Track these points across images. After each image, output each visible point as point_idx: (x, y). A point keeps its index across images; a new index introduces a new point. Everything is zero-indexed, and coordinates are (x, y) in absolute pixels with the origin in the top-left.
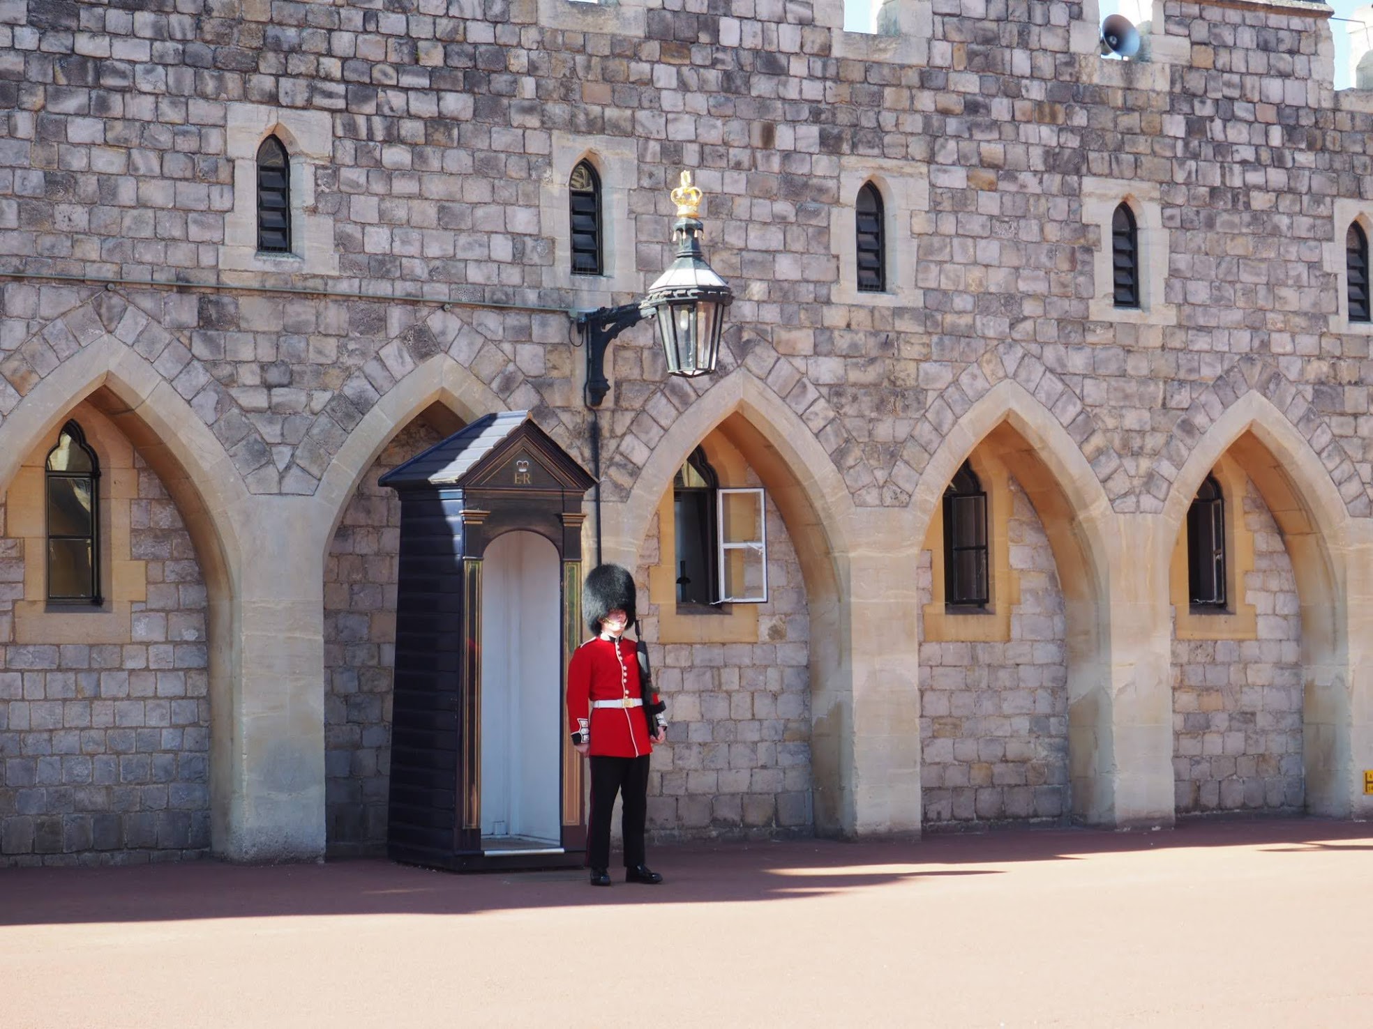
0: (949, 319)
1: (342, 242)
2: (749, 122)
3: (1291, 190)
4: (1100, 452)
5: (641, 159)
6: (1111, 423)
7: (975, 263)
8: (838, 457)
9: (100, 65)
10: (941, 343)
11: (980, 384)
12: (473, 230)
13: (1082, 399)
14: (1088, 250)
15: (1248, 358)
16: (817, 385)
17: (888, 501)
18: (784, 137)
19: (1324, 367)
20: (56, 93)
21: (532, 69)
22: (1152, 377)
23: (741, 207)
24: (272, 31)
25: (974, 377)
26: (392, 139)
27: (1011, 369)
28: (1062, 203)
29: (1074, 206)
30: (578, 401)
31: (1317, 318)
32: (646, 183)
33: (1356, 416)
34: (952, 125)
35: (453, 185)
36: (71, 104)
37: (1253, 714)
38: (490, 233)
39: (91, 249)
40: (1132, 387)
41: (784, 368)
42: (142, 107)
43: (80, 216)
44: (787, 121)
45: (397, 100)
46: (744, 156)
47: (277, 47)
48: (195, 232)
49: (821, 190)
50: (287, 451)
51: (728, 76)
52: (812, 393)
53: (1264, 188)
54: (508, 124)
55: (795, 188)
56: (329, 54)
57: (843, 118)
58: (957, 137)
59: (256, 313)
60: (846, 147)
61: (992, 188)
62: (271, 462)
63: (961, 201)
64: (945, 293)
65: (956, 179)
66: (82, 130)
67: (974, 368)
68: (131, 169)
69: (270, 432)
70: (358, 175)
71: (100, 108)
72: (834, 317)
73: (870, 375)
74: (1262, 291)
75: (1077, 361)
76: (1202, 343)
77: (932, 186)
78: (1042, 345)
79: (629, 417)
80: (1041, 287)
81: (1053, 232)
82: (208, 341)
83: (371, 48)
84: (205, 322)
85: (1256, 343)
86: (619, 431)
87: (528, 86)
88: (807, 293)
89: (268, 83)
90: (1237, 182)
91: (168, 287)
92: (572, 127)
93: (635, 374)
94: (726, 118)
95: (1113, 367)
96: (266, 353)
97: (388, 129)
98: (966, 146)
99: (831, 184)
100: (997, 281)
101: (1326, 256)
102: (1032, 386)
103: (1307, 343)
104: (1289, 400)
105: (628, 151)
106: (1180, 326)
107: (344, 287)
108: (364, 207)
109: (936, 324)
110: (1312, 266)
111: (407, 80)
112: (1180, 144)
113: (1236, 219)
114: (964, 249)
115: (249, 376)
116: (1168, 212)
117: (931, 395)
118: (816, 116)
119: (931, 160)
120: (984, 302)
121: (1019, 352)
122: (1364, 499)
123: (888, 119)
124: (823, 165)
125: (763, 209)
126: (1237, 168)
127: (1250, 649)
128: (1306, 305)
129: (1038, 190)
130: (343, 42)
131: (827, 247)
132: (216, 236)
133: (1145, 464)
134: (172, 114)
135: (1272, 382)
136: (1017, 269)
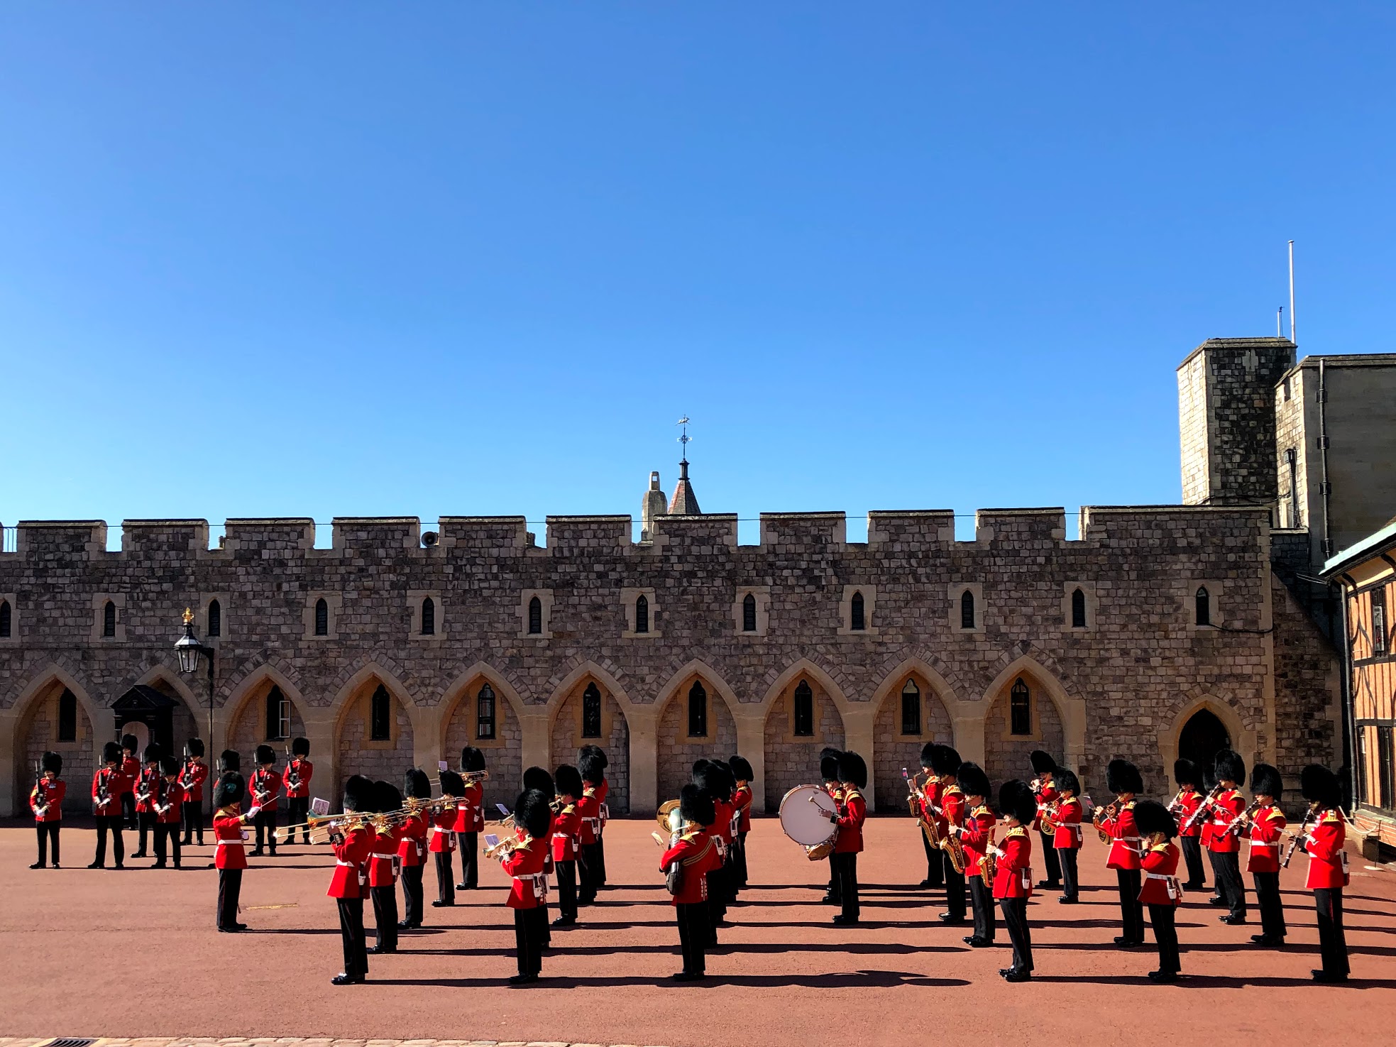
0: (349, 643)
1: (128, 632)
2: (272, 583)
3: (501, 588)
4: (411, 685)
5: (231, 598)
6: (416, 675)
7: (361, 623)
8: (302, 691)
9: (54, 585)
10: (344, 652)
11: (361, 664)
12: (172, 625)
13: (404, 667)
14: (409, 616)
15: (479, 650)
16: (294, 667)
17: (322, 704)
18: (285, 587)
19: (515, 651)
20: (41, 595)
21: (193, 573)
22: (435, 658)
23: (268, 611)
24: (107, 570)
25: (359, 662)
26: (145, 600)
27: (374, 659)
28: (398, 600)
29: (403, 601)
30: (206, 676)
31: (512, 634)
32: (233, 606)
33: (529, 668)
34: (352, 577)
35: (165, 612)
36: (45, 598)
37: (503, 775)
38: (177, 626)
39: (50, 639)
40: (425, 662)
41: (282, 663)
42: (67, 597)
43: (47, 630)
44: (286, 582)
45: (147, 587)
46: (270, 594)
47: (108, 575)
48: (81, 632)
49: (300, 603)
50: (109, 695)
51: (264, 568)
52: (293, 670)
53: (489, 588)
54: (184, 591)
55: (289, 603)
56: (125, 575)
57: (308, 578)
58: (354, 581)
59: (101, 655)
60: (309, 588)
61: (369, 597)
62: (103, 699)
63: (355, 603)
64: (348, 634)
65: (354, 595)
66: (47, 605)
67: (358, 659)
68: (63, 615)
69: (103, 690)
70: (134, 612)
71: (53, 598)
72: (301, 645)
73: (316, 663)
74: (486, 625)
75: (402, 654)
76: (458, 645)
77: (344, 598)
78: (387, 650)
79: (224, 681)
80: (388, 630)
81: (393, 610)
82: (84, 664)
83: (138, 572)
84: (84, 659)
85: (483, 644)
86: (220, 685)
87: (192, 578)
88: (292, 637)
89: (105, 586)
90: (476, 587)
91: (72, 649)
92: (207, 590)
93: (227, 667)
94: (263, 583)
95: (418, 655)
96: (103, 666)
97: (144, 597)
98: (358, 584)
99: (303, 601)
100: (369, 629)
101: (517, 611)
102: (382, 664)
103: (506, 643)
104: (497, 664)
105: (227, 596)
106: (448, 640)
107: (127, 645)
108: (135, 621)
109: (343, 644)
110: (509, 615)
111: (150, 581)
112: (451, 575)
113: (476, 600)
114: (356, 618)
115: (97, 674)
116: (444, 600)
117: (340, 669)
118: (298, 578)
119: (343, 589)
120: (364, 636)
121: (378, 652)
122: (532, 698)
123: (326, 577)
124: (300, 594)
125: (276, 611)
126: (476, 582)
127: (503, 752)
128: (507, 629)
129: (388, 596)
130: (130, 571)
131: (301, 622)
132: (88, 633)
133: (430, 689)
134: (75, 598)
135: (489, 658)
136: (378, 624)
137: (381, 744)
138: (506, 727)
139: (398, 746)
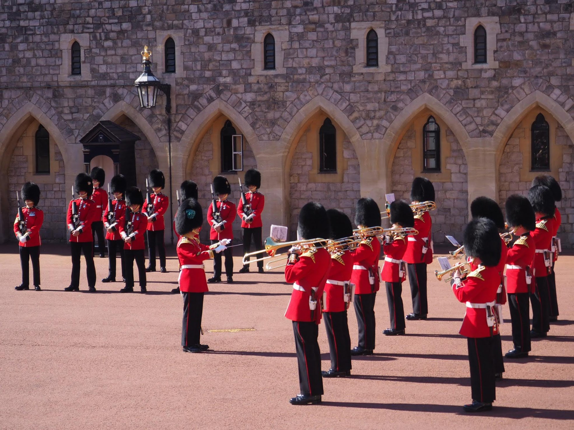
0: (296, 77)
1: (93, 70)
2: (222, 20)
3: (444, 17)
4: (356, 118)
5: (185, 35)
6: (361, 108)
7: (307, 57)
8: (253, 125)
9: (26, 28)
10: (292, 85)
11: (308, 98)
12: (132, 63)
13: (349, 100)
14: (353, 48)
15: (423, 81)
16: (245, 102)
17: (271, 138)
18: (235, 23)
19: (460, 82)
20: (15, 37)
21: (150, 12)
22: (380, 91)
23: (219, 47)
24: (72, 12)
25: (306, 96)
26: (107, 39)
27: (320, 92)
28: (342, 33)
29: (348, 33)
30: (164, 112)
31: (457, 65)
32: (187, 43)
33: (474, 100)
34: (298, 11)
35: (126, 51)
36: (19, 40)
37: (450, 209)
38: (137, 63)
39: (25, 79)
40: (371, 95)
41: (234, 97)
42: (37, 38)
43: (22, 70)
44: (236, 18)
45: (108, 27)
46: (220, 31)
47: (73, 16)
48: (51, 72)
49: (248, 38)
50: (77, 131)
51: (215, 6)
52: (244, 105)
53: (433, 18)
54: (142, 30)
55: (240, 39)
56: (89, 16)
57: (256, 14)
58: (300, 15)
59: (69, 93)
60: (257, 23)
61: (314, 30)
62: (73, 134)
63: (301, 37)
64: (295, 68)
65: (300, 29)
66: (21, 47)
67: (306, 93)
68: (35, 56)
69: (72, 126)
70: (97, 51)
71: (26, 41)
72: (251, 79)
73: (266, 97)
74: (430, 56)
75: (348, 88)
76: (402, 77)
77: (290, 32)
78: (333, 83)
79: (180, 116)
80: (333, 63)
81: (338, 43)
82: (56, 102)
83: (100, 13)
84: (55, 96)
85: (427, 76)
86: (177, 120)
87: (148, 17)
88: (243, 73)
89: (70, 27)
90: (420, 17)
91: (45, 88)
92: (162, 28)
93: (183, 102)
94: (214, 19)
95: (362, 89)
96: (71, 104)
97: (106, 36)
98: (304, 17)
99: (252, 36)
100: (315, 62)
101: (461, 40)
102: (328, 97)
103: (451, 74)
104: (442, 95)
105: (181, 34)
106: (392, 72)
107: (93, 83)
108: (99, 60)
109: (290, 79)
110: (454, 45)
111: (111, 21)
112: (394, 6)
113: (419, 31)
114: (302, 52)
115: (66, 111)
116: (388, 31)
117: (288, 103)
118: (246, 15)
119: (290, 23)
120: (310, 70)
121: (323, 86)
122: (477, 131)
123: (273, 12)
124: (249, 30)
125: (227, 47)
126: (420, 12)
127: (448, 185)
128: (452, 59)
129: (333, 29)
130: (92, 12)
131: (250, 57)
132: (57, 72)
133: (375, 122)
134: (45, 39)
135: (434, 89)
136: (323, 58)
137: (328, 178)
138: (452, 160)
139: (346, 179)
